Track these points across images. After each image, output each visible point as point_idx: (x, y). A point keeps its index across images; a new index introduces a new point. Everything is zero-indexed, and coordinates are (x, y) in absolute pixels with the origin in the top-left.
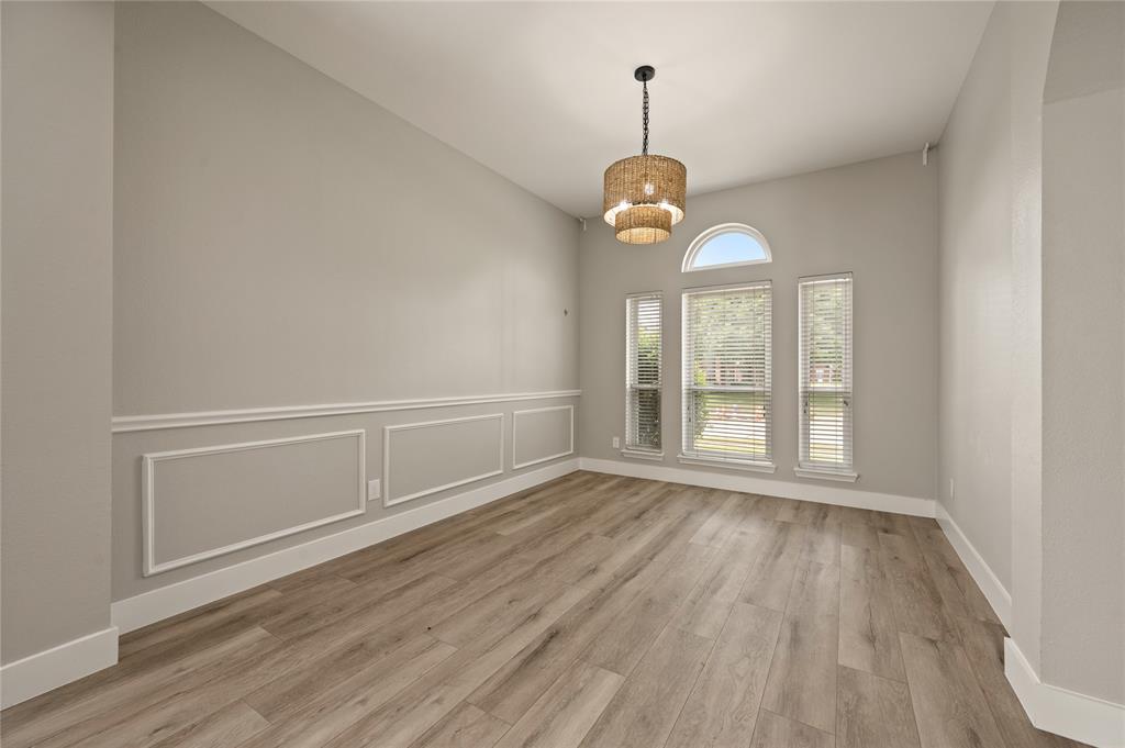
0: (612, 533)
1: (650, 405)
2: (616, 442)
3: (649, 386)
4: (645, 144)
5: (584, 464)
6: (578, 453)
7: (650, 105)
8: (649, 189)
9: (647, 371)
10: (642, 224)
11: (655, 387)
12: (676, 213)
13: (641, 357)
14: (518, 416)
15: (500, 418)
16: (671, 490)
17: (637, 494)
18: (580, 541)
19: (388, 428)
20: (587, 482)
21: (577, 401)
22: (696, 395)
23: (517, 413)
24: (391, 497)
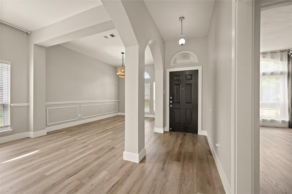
5: (120, 114)
6: (118, 112)
14: (106, 105)
15: (102, 105)
19: (82, 106)
21: (118, 102)
23: (105, 104)
24: (83, 117)
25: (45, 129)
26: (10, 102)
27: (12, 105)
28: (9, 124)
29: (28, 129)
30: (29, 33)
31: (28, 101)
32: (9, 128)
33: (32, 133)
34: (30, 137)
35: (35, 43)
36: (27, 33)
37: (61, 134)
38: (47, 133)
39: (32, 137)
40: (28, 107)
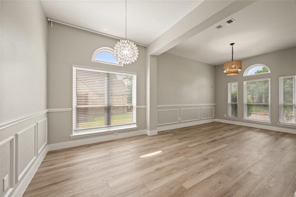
0: (225, 131)
1: (235, 107)
2: (225, 116)
3: (234, 103)
4: (232, 57)
5: (217, 120)
6: (215, 118)
7: (234, 50)
8: (233, 66)
9: (234, 99)
10: (232, 73)
11: (236, 103)
12: (239, 70)
13: (232, 96)
15: (199, 109)
16: (240, 127)
17: (231, 126)
18: (218, 132)
19: (181, 109)
20: (218, 124)
21: (215, 106)
22: (249, 106)
23: (202, 108)
24: (182, 121)
25: (156, 129)
26: (136, 104)
27: (137, 107)
28: (136, 122)
29: (145, 128)
30: (147, 46)
31: (145, 104)
32: (136, 125)
33: (149, 131)
34: (147, 135)
35: (151, 54)
36: (145, 47)
37: (169, 136)
38: (158, 132)
39: (149, 135)
40: (146, 108)
